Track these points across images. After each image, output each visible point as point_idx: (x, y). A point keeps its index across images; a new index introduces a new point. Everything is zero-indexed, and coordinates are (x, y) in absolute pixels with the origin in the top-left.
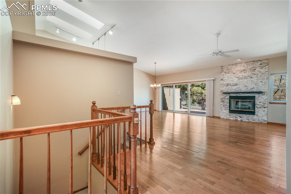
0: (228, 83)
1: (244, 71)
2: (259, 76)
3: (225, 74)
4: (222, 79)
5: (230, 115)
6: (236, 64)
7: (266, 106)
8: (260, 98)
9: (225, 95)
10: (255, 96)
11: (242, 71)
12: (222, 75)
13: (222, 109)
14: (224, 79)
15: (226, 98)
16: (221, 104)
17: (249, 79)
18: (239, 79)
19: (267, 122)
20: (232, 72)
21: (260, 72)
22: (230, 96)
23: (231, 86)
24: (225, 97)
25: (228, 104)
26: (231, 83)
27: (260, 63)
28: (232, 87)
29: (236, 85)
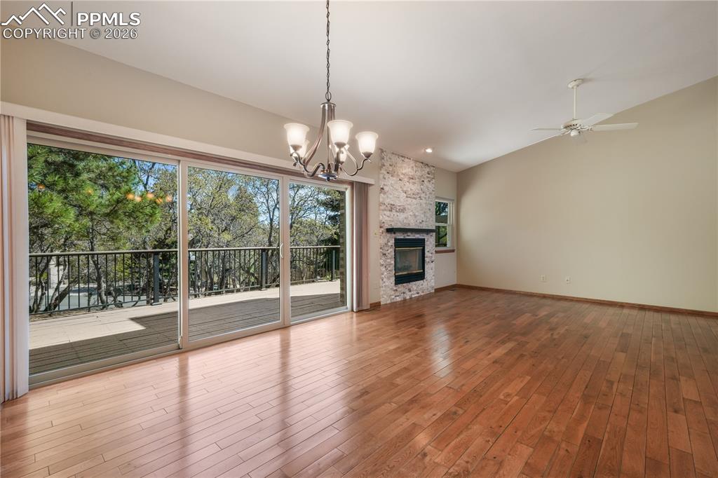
0: (393, 203)
1: (414, 181)
2: (427, 197)
3: (387, 176)
4: (382, 189)
5: (396, 290)
6: (402, 157)
7: (433, 258)
8: (428, 243)
9: (389, 235)
10: (424, 239)
11: (410, 178)
12: (381, 176)
13: (383, 276)
14: (386, 189)
15: (389, 244)
16: (382, 262)
17: (418, 200)
18: (407, 197)
19: (435, 290)
20: (398, 175)
21: (427, 187)
22: (396, 239)
23: (396, 211)
24: (388, 241)
25: (393, 262)
26: (397, 203)
27: (427, 170)
28: (398, 214)
29: (403, 210)
